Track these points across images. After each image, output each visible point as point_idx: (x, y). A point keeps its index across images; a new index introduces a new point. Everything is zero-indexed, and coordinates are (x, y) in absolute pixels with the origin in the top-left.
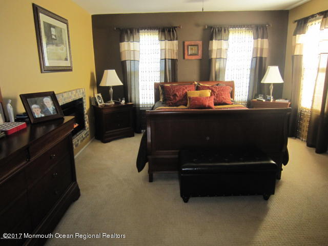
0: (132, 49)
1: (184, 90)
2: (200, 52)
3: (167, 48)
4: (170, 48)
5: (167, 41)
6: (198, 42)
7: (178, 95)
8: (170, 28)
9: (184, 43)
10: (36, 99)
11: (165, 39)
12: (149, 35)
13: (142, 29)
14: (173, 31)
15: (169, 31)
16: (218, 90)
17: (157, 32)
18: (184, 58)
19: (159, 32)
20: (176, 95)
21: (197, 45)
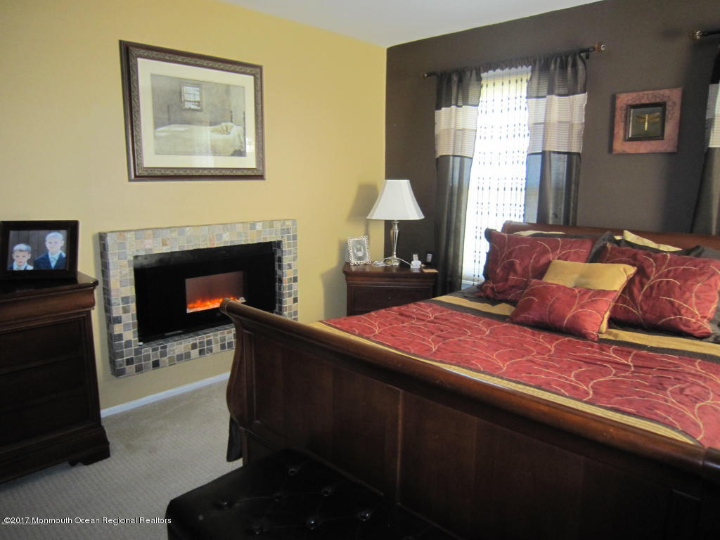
0: (460, 127)
1: (545, 252)
2: (671, 128)
3: (555, 117)
4: (564, 119)
5: (555, 98)
6: (667, 92)
7: (519, 268)
8: (567, 57)
9: (614, 99)
10: (32, 232)
11: (551, 92)
12: (506, 82)
13: (486, 70)
14: (574, 65)
15: (563, 67)
16: (664, 270)
17: (525, 72)
18: (611, 149)
19: (533, 71)
20: (512, 265)
21: (662, 105)
